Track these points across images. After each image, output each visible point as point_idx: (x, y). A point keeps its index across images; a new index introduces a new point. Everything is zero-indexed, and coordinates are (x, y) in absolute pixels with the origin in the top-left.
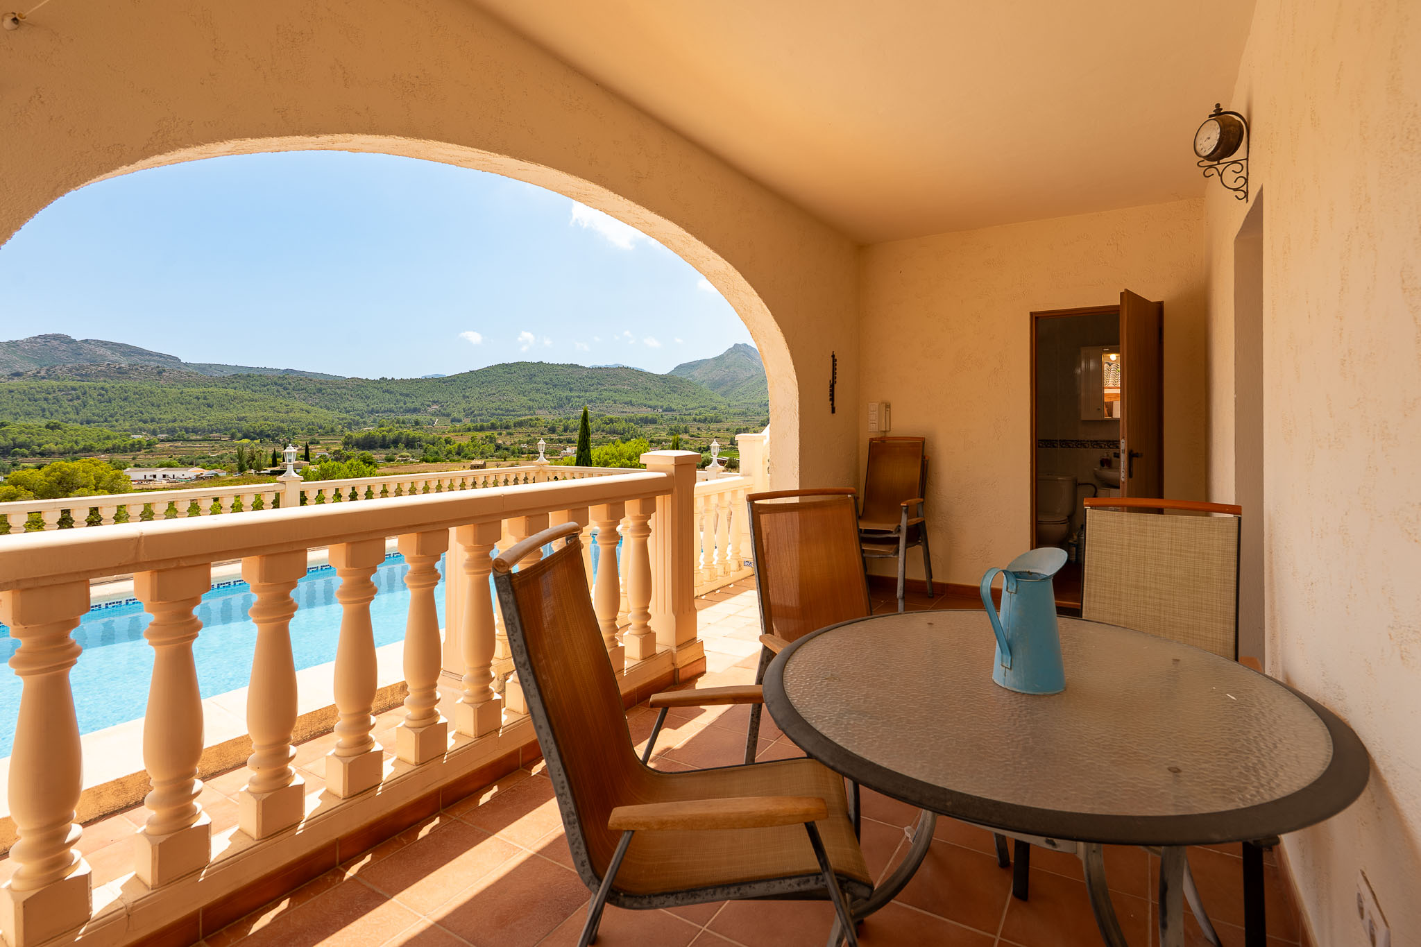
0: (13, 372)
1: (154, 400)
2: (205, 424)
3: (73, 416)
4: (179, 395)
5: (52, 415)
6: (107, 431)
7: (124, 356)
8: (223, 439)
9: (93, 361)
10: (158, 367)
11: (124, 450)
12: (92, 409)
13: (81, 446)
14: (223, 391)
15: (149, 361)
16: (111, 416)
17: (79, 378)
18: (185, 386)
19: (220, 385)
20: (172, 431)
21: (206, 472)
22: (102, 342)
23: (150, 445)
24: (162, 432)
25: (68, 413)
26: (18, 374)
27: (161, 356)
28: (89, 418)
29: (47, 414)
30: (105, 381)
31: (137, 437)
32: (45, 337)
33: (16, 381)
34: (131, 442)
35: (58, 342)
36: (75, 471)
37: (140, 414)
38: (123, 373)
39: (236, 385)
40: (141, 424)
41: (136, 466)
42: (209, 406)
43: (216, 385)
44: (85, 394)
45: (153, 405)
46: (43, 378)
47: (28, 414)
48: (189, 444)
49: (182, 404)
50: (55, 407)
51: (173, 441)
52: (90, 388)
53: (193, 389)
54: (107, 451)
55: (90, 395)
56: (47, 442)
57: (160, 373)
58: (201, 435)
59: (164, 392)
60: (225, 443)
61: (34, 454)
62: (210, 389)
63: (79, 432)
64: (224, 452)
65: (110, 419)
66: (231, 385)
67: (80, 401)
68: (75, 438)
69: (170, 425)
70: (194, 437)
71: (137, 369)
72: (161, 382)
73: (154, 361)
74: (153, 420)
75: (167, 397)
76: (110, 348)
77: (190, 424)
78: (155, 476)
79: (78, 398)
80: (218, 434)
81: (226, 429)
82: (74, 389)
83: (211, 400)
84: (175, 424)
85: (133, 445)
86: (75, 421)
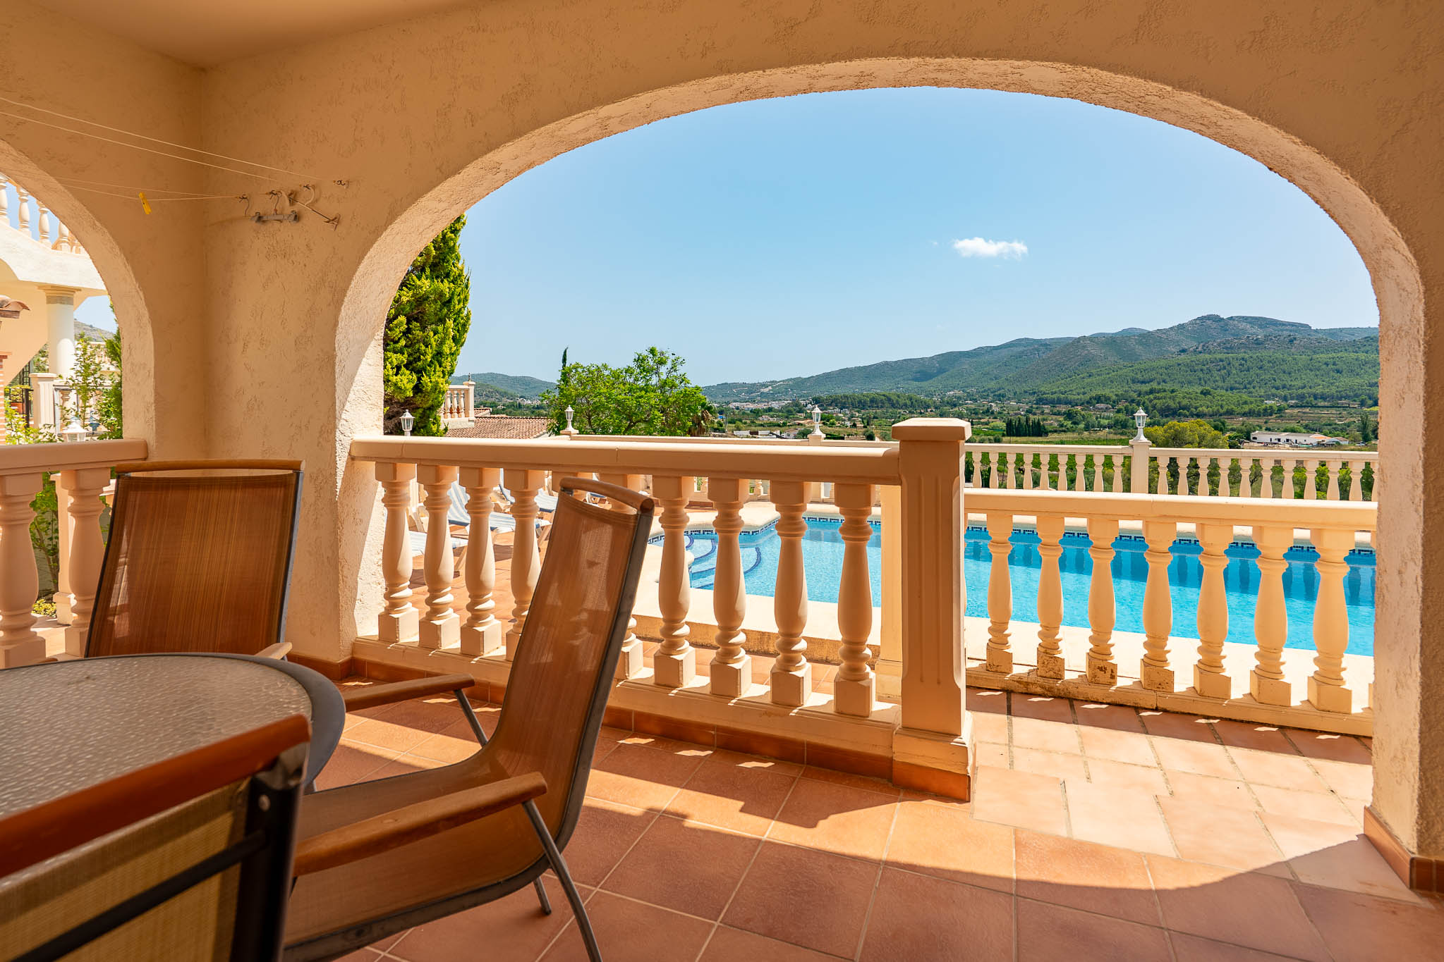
0: (1181, 349)
1: (1285, 367)
2: (1334, 389)
3: (1220, 384)
4: (1309, 362)
5: (1206, 382)
6: (1245, 397)
7: (1261, 328)
8: (1351, 406)
9: (1236, 336)
10: (1290, 336)
11: (1259, 415)
12: (1235, 378)
13: (1225, 410)
14: (1353, 355)
15: (1282, 330)
16: (1250, 383)
17: (1225, 351)
18: (1314, 352)
19: (1350, 349)
20: (1301, 397)
21: (1327, 440)
22: (1243, 317)
23: (1280, 410)
24: (1292, 399)
25: (1217, 381)
26: (1184, 351)
27: (1293, 324)
28: (1233, 386)
29: (1203, 382)
30: (1245, 352)
31: (1270, 403)
32: (1202, 319)
33: (1183, 356)
34: (1263, 407)
35: (1211, 322)
36: (1184, 430)
37: (1273, 381)
38: (1260, 344)
39: (1368, 348)
40: (1274, 391)
41: (1267, 429)
42: (1338, 371)
43: (1346, 350)
44: (1229, 364)
45: (1284, 372)
46: (1200, 352)
47: (1190, 382)
48: (1317, 411)
49: (1311, 370)
50: (1208, 376)
51: (1301, 407)
52: (1233, 359)
53: (1321, 356)
54: (1244, 414)
55: (1233, 365)
56: (1201, 406)
57: (1291, 341)
58: (1329, 401)
59: (1295, 359)
60: (1353, 411)
61: (1192, 415)
62: (1339, 355)
63: (1224, 398)
64: (1352, 419)
65: (1248, 386)
66: (1362, 349)
67: (1225, 371)
68: (1220, 402)
69: (1300, 391)
70: (1322, 404)
71: (1271, 339)
72: (1293, 350)
73: (1287, 330)
74: (1284, 387)
75: (1297, 364)
76: (1250, 323)
77: (1319, 390)
78: (1279, 440)
79: (1225, 368)
80: (1347, 401)
81: (1356, 396)
82: (1221, 360)
83: (1340, 365)
84: (1304, 391)
85: (1265, 410)
86: (1222, 388)
